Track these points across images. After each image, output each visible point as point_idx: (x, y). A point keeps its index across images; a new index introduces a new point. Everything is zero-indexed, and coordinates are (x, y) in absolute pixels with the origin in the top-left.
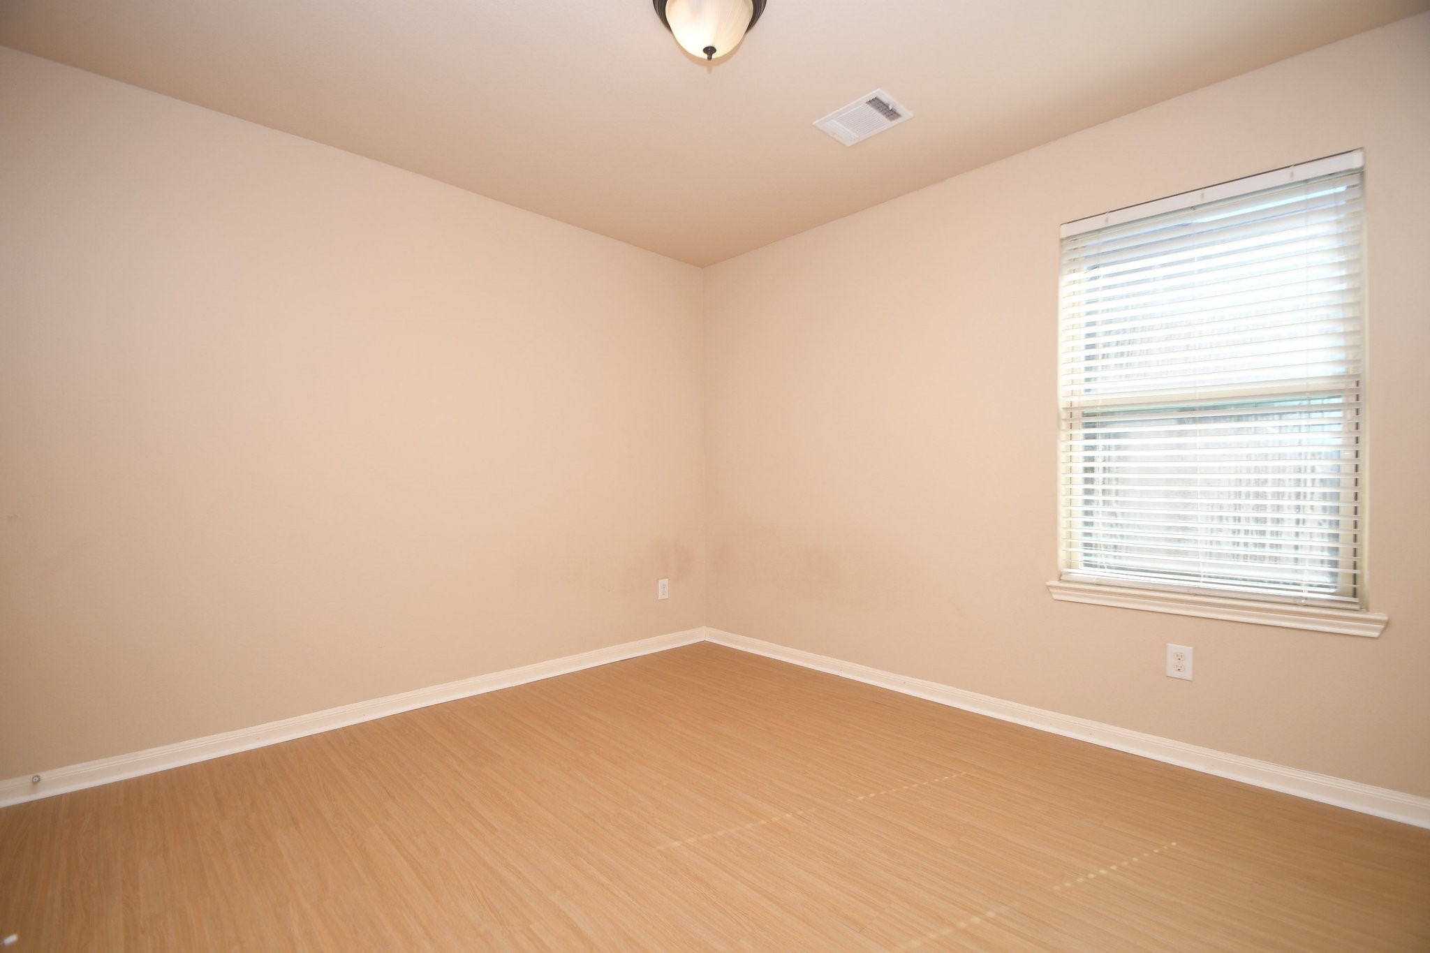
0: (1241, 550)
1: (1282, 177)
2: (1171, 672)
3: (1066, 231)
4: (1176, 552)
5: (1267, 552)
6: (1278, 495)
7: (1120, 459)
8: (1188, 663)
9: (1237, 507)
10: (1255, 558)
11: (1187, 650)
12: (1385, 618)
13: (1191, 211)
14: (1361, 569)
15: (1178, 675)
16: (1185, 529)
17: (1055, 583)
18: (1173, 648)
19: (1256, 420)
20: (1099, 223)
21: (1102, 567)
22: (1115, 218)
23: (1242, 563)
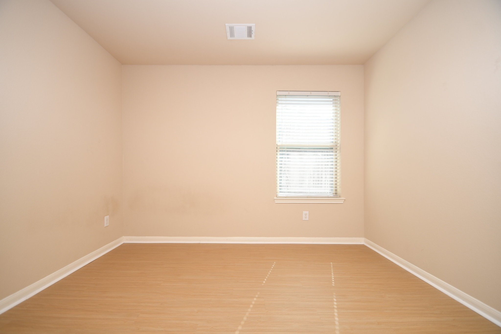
0: (315, 185)
1: (326, 93)
2: (304, 219)
3: (279, 93)
4: (301, 187)
5: (320, 185)
6: (322, 171)
7: (288, 161)
8: (307, 216)
9: (314, 174)
10: (317, 187)
11: (307, 212)
12: (345, 199)
13: (306, 96)
14: (337, 188)
15: (306, 219)
16: (303, 180)
17: (275, 198)
18: (304, 212)
19: (318, 152)
20: (286, 93)
21: (285, 192)
22: (291, 93)
23: (315, 188)
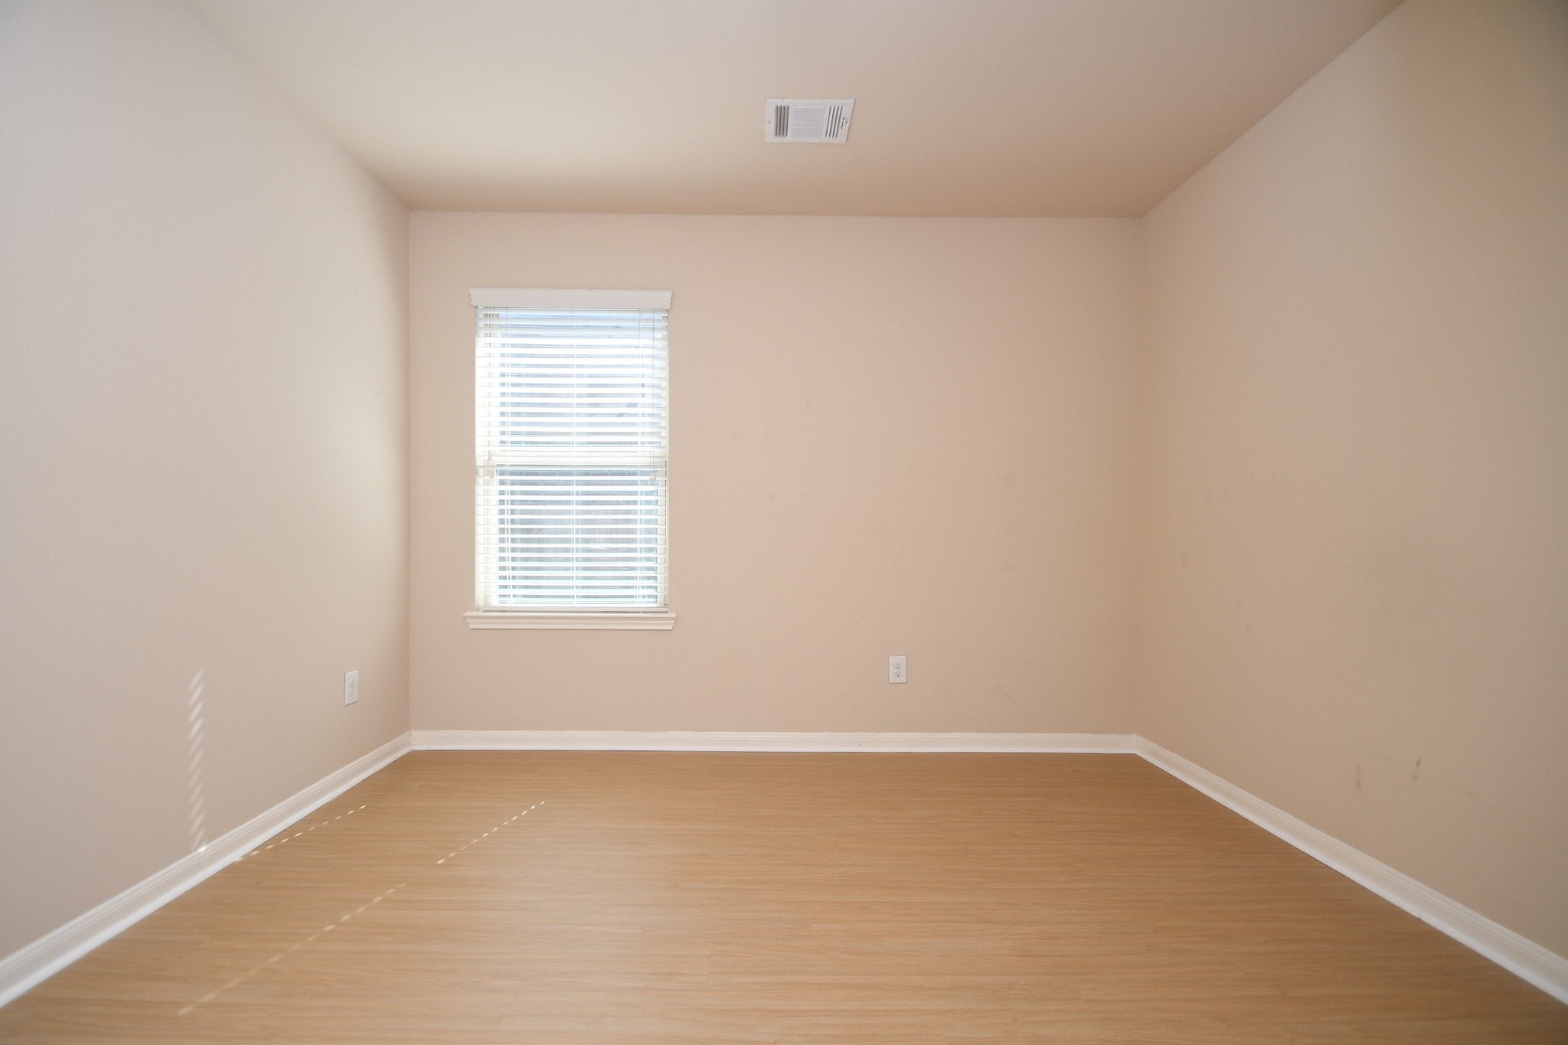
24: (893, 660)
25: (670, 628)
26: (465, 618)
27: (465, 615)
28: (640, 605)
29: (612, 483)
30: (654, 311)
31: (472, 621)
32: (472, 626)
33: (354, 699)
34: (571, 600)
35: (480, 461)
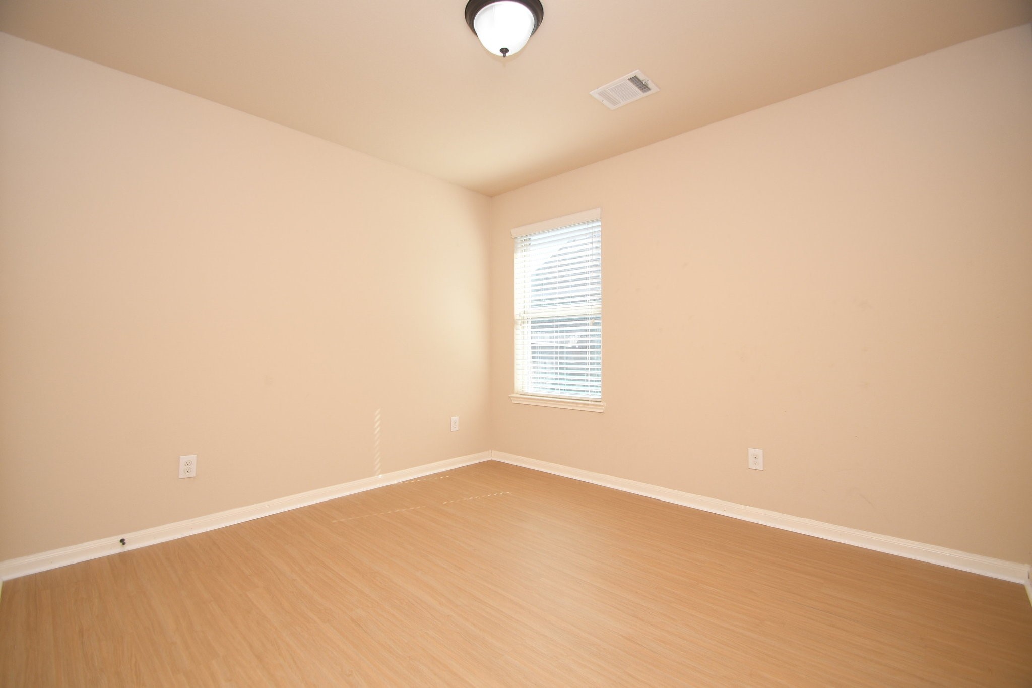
24: (752, 451)
25: (602, 411)
26: (510, 397)
27: (510, 395)
28: (591, 397)
29: (577, 325)
30: (593, 221)
31: (514, 399)
32: (513, 402)
33: (457, 429)
34: (558, 391)
35: (517, 317)
